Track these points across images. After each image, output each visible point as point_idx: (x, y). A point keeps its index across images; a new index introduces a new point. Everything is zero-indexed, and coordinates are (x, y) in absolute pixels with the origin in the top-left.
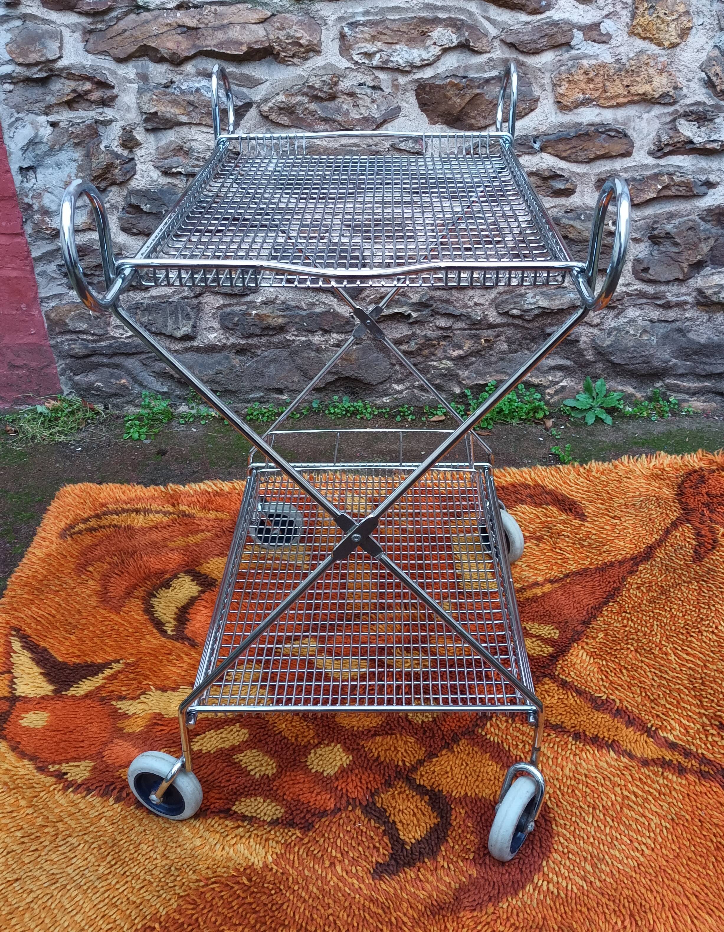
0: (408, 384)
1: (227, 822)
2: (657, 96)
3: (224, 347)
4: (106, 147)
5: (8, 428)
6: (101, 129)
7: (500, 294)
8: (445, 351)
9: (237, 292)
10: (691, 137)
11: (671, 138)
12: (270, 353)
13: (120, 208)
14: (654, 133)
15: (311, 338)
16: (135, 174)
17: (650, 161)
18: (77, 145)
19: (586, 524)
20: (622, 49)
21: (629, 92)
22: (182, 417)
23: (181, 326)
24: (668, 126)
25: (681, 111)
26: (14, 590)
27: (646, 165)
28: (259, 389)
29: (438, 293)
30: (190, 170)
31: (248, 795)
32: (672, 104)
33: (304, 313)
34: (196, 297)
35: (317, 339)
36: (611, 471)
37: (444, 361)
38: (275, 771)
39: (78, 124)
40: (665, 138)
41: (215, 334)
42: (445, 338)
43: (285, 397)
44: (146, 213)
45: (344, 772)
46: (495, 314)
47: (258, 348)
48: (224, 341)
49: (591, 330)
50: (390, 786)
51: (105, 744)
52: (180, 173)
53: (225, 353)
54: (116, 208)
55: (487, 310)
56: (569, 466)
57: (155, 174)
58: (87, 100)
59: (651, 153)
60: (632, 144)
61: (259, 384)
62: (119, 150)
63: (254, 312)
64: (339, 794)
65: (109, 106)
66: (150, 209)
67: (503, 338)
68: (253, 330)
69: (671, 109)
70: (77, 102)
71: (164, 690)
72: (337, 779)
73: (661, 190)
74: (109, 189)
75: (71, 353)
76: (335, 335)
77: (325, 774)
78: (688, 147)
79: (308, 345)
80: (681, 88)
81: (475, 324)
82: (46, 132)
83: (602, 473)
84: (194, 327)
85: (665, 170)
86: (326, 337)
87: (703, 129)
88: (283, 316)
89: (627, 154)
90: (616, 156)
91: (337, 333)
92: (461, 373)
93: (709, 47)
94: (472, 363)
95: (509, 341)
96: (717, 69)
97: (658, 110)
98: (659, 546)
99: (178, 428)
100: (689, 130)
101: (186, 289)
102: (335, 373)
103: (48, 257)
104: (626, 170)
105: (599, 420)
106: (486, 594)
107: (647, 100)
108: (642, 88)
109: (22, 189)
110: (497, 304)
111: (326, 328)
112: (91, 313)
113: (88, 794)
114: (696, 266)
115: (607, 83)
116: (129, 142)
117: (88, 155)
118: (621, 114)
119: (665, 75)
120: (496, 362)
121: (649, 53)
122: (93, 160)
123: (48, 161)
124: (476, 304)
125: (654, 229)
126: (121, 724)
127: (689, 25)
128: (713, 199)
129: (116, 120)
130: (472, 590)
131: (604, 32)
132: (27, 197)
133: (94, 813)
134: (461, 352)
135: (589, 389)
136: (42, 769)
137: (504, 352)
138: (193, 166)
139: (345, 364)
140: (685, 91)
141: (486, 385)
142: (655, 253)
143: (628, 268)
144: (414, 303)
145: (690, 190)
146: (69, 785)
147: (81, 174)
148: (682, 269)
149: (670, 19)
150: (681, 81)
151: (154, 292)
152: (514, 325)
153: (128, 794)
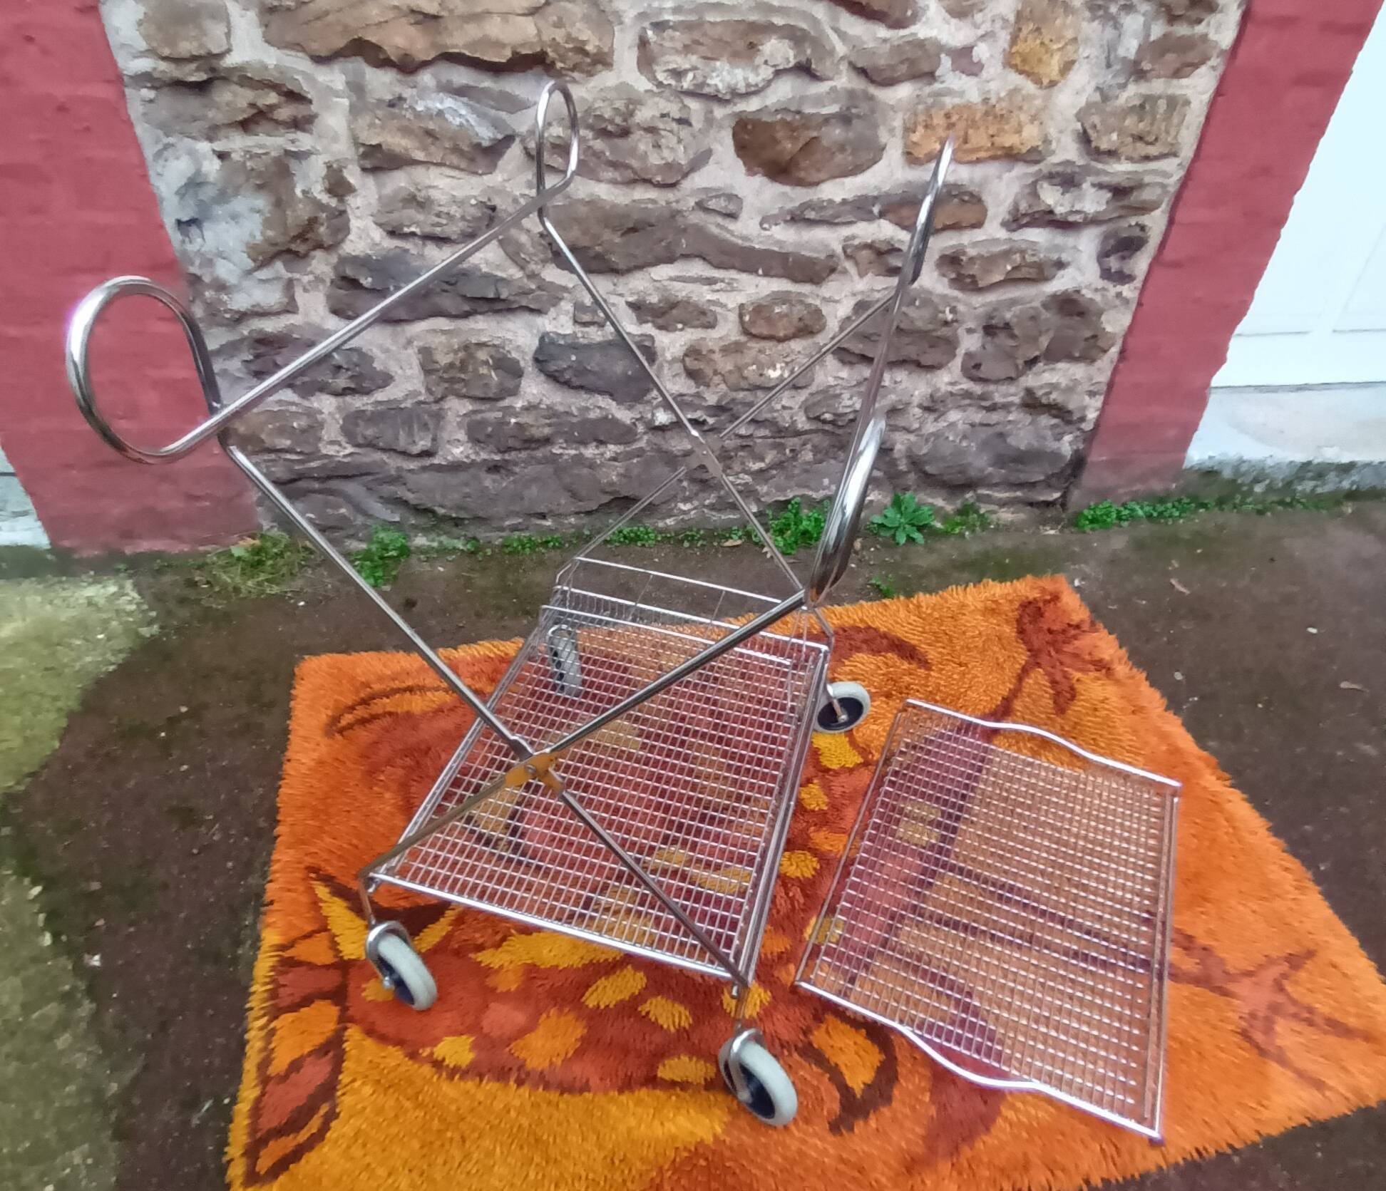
0: (696, 503)
2: (1024, 151)
3: (473, 463)
4: (304, 192)
5: (197, 578)
6: (293, 164)
7: (812, 394)
8: (743, 463)
9: (491, 395)
10: (1052, 206)
11: (1030, 205)
12: (531, 470)
13: (328, 283)
14: (1010, 200)
15: (583, 450)
16: (349, 233)
17: (1002, 234)
18: (260, 187)
19: (932, 673)
20: (992, 86)
21: (993, 144)
22: (422, 552)
23: (417, 439)
24: (1027, 191)
25: (1045, 171)
27: (998, 240)
28: (517, 514)
29: (741, 395)
30: (428, 229)
32: (1037, 162)
33: (575, 420)
34: (437, 401)
35: (590, 451)
37: (741, 475)
38: (690, 1020)
39: (260, 156)
40: (1023, 207)
41: (461, 449)
42: (743, 447)
43: (548, 523)
44: (366, 289)
46: (804, 418)
47: (516, 464)
48: (473, 457)
49: (909, 436)
50: (820, 1021)
51: (481, 1011)
52: (413, 234)
53: (472, 471)
54: (323, 281)
55: (796, 414)
57: (377, 234)
58: (272, 120)
59: (1004, 224)
60: (984, 211)
61: (517, 509)
62: (324, 198)
63: (513, 421)
65: (305, 130)
66: (372, 283)
67: (809, 446)
68: (511, 443)
69: (1034, 168)
70: (257, 123)
71: (528, 932)
73: (1010, 271)
74: (313, 253)
76: (611, 447)
78: (1049, 217)
79: (579, 459)
80: (1050, 142)
81: (780, 431)
82: (212, 167)
83: (933, 608)
84: (434, 440)
85: (1017, 245)
86: (602, 449)
87: (1067, 195)
88: (549, 425)
89: (978, 225)
90: (965, 227)
91: (615, 444)
92: (759, 488)
93: (1090, 89)
94: (774, 476)
95: (816, 450)
96: (1096, 119)
97: (1020, 169)
98: (1016, 697)
99: (419, 566)
100: (1051, 197)
101: (423, 391)
102: (610, 493)
103: (229, 350)
104: (975, 244)
105: (911, 540)
106: (851, 771)
107: (1011, 156)
108: (1009, 140)
109: (185, 252)
110: (806, 408)
111: (602, 438)
112: (295, 425)
113: (481, 1081)
114: (1032, 362)
115: (971, 131)
116: (338, 187)
117: (279, 204)
118: (979, 172)
119: (1036, 123)
120: (798, 475)
121: (1024, 92)
122: (288, 212)
123: (219, 210)
124: (784, 408)
125: (992, 318)
126: (490, 982)
127: (1074, 57)
128: (1061, 283)
129: (316, 152)
130: (835, 767)
131: (975, 59)
132: (192, 264)
133: (499, 1105)
134: (762, 465)
135: (897, 503)
136: (413, 1055)
137: (809, 463)
138: (433, 225)
139: (624, 480)
140: (1054, 145)
141: (788, 502)
142: (988, 346)
143: (957, 363)
144: (709, 407)
145: (1041, 271)
146: (453, 1072)
147: (270, 233)
148: (1017, 366)
149: (1055, 47)
150: (1052, 132)
151: (380, 396)
152: (825, 432)
153: (528, 1074)
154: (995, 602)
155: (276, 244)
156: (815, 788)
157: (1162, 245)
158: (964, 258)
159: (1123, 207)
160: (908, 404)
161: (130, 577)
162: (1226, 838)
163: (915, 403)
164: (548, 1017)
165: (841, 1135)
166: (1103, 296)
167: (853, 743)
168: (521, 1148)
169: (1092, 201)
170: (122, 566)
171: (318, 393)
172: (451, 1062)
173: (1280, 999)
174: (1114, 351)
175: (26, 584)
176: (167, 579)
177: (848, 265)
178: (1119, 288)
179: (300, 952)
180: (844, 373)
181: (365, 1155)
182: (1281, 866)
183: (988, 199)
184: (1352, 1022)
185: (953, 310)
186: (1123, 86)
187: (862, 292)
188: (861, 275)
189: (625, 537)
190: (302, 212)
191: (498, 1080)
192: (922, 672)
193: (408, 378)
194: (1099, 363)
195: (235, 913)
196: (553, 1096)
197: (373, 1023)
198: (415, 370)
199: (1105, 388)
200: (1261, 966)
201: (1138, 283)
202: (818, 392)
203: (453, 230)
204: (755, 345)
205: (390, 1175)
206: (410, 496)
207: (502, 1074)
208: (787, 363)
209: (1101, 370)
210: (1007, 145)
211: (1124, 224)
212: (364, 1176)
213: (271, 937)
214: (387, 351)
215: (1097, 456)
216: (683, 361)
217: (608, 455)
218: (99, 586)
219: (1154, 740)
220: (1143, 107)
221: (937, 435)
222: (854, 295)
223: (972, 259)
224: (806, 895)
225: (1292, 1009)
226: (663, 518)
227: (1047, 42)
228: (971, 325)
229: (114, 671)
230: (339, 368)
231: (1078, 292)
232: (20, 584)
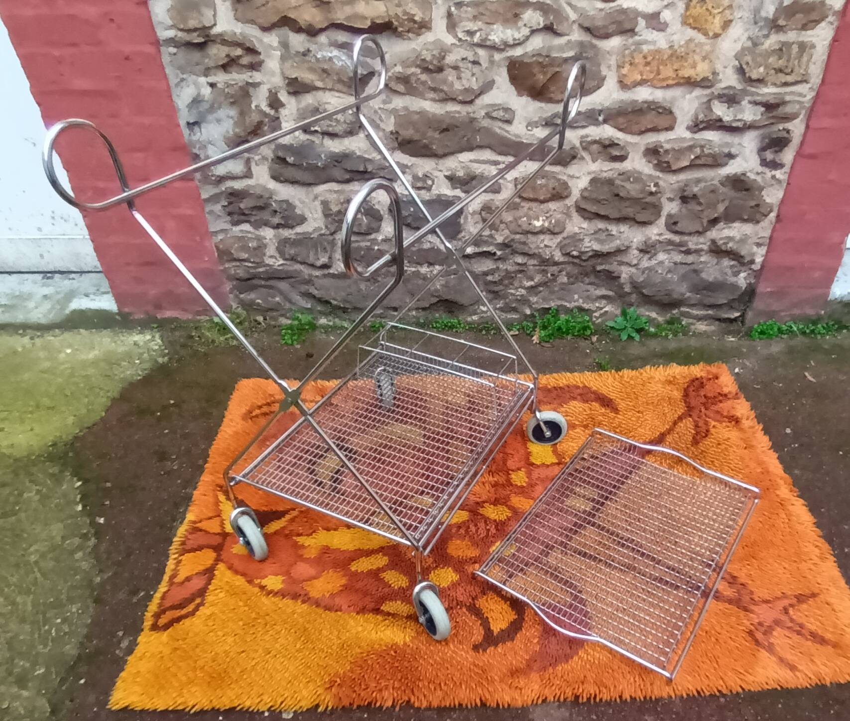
1: (378, 617)
2: (698, 80)
4: (256, 106)
5: (193, 334)
6: (251, 90)
7: (565, 238)
8: (521, 282)
9: (363, 231)
10: (721, 116)
11: (706, 116)
12: (388, 280)
13: (270, 160)
14: (693, 112)
15: (420, 269)
17: (688, 135)
18: (232, 103)
19: (619, 416)
20: (675, 37)
21: (677, 75)
22: (323, 328)
23: (320, 258)
24: (704, 106)
25: (716, 93)
26: (215, 458)
27: (685, 138)
29: (518, 237)
30: (325, 129)
31: (391, 600)
32: (709, 87)
34: (332, 234)
35: (424, 270)
36: (638, 377)
37: (519, 290)
38: (408, 584)
39: (233, 85)
40: (701, 117)
42: (520, 271)
44: (290, 164)
45: (454, 585)
49: (630, 269)
50: (484, 594)
51: (292, 565)
52: (316, 131)
54: (267, 159)
55: (554, 251)
56: (608, 373)
57: (297, 132)
58: (239, 64)
59: (688, 128)
60: (674, 120)
62: (267, 110)
63: (376, 248)
64: (451, 598)
65: (257, 71)
66: (294, 161)
67: (564, 273)
69: (708, 92)
70: (231, 66)
71: (328, 530)
72: (449, 589)
73: (693, 160)
75: (237, 277)
77: (441, 586)
78: (718, 124)
79: (417, 274)
80: (718, 74)
81: (544, 262)
82: (207, 91)
83: (631, 379)
84: (330, 258)
85: (699, 143)
86: (431, 268)
87: (731, 109)
89: (670, 128)
90: (662, 130)
91: (440, 265)
92: (531, 299)
93: (744, 38)
94: (540, 292)
95: (569, 275)
96: (748, 58)
97: (698, 92)
98: (669, 433)
99: (320, 336)
100: (720, 110)
101: (324, 228)
102: (437, 297)
103: (214, 199)
104: (668, 141)
105: (630, 338)
106: (548, 466)
107: (690, 83)
108: (687, 72)
109: (190, 141)
110: (561, 247)
111: (431, 261)
112: (250, 245)
113: (283, 598)
114: (714, 222)
115: (661, 67)
116: (275, 103)
117: (242, 114)
118: (669, 94)
119: (707, 61)
120: (557, 291)
121: (696, 41)
122: (247, 118)
123: (210, 117)
124: (546, 246)
125: (684, 191)
126: (300, 552)
127: (730, 18)
128: (732, 168)
129: (264, 83)
130: (538, 463)
131: (662, 21)
132: (195, 148)
133: (289, 610)
134: (532, 283)
135: (624, 314)
136: (250, 582)
137: (564, 284)
138: (328, 126)
139: (445, 289)
140: (721, 76)
141: (550, 309)
142: (684, 210)
143: (662, 220)
144: (498, 244)
145: (717, 160)
146: (269, 593)
147: (237, 130)
148: (702, 223)
149: (716, 11)
150: (719, 67)
151: (299, 229)
152: (573, 263)
153: (309, 598)
154: (674, 377)
155: (240, 137)
156: (522, 474)
157: (802, 143)
158: (661, 150)
159: (773, 117)
160: (628, 247)
161: (158, 331)
162: (782, 525)
163: (634, 247)
164: (328, 572)
165: (479, 652)
166: (763, 177)
167: (555, 452)
168: (296, 633)
169: (749, 113)
170: (155, 326)
171: (263, 227)
172: (269, 588)
173: (784, 618)
174: (773, 215)
175: (105, 332)
176: (177, 334)
177: (584, 154)
178: (774, 172)
179: (203, 525)
180: (585, 225)
181: (213, 625)
182: (814, 544)
183: (677, 112)
184: (828, 636)
185: (656, 185)
186: (767, 36)
187: (594, 172)
188: (594, 161)
189: (446, 326)
190: (255, 118)
191: (292, 599)
192: (612, 415)
193: (315, 220)
194: (762, 224)
195: (177, 505)
196: (320, 611)
197: (233, 564)
198: (319, 214)
199: (768, 241)
200: (778, 598)
201: (787, 169)
202: (567, 237)
203: (339, 129)
204: (524, 204)
205: (224, 636)
206: (315, 292)
207: (295, 597)
208: (547, 218)
209: (764, 228)
210: (686, 76)
211: (775, 128)
212: (211, 634)
213: (190, 517)
214: (302, 202)
215: (763, 288)
216: (480, 214)
217: (435, 272)
218: (141, 335)
219: (753, 465)
220: (782, 50)
221: (650, 269)
222: (589, 173)
223: (667, 151)
224: (497, 530)
225: (790, 625)
226: (471, 315)
227: (710, 8)
228: (668, 195)
229: (140, 380)
230: (276, 212)
231: (744, 174)
232: (101, 332)
